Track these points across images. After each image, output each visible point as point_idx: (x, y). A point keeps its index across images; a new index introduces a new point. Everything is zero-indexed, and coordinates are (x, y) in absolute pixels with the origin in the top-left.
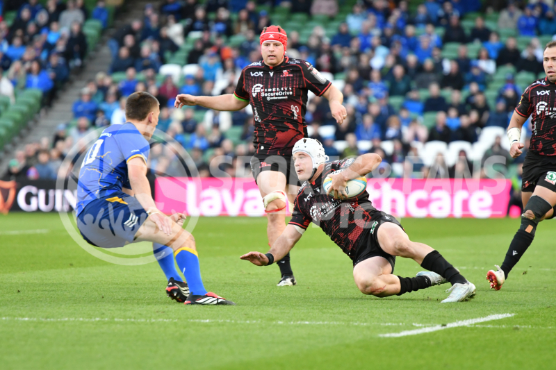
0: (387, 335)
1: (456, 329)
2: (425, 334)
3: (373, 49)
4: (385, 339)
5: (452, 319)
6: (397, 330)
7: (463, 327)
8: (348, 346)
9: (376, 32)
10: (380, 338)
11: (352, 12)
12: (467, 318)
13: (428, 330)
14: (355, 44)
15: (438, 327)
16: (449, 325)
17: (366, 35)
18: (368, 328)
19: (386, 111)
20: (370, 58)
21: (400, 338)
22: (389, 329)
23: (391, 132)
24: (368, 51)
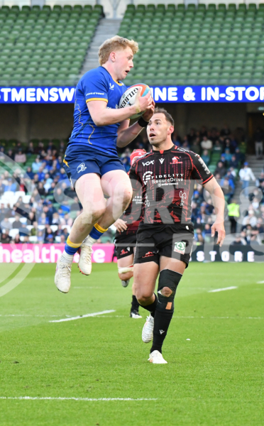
0: (53, 321)
1: (87, 318)
2: (72, 321)
3: (45, 180)
4: (52, 323)
5: (85, 314)
6: (58, 318)
7: (91, 317)
8: (34, 327)
9: (46, 171)
10: (49, 323)
11: (35, 162)
12: (92, 313)
13: (73, 319)
14: (36, 177)
15: (78, 317)
16: (84, 316)
17: (40, 173)
18: (44, 318)
19: (52, 210)
20: (43, 185)
21: (60, 323)
22: (54, 318)
23: (54, 221)
24: (43, 181)
